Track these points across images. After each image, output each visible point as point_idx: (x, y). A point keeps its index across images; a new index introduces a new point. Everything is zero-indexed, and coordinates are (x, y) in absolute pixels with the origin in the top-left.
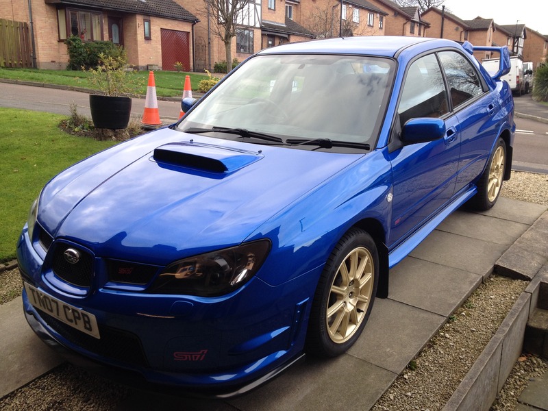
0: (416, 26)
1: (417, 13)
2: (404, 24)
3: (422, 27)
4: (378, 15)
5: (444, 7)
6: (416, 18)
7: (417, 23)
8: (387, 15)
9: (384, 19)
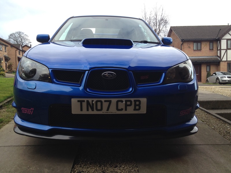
0: (21, 51)
1: (21, 46)
2: (16, 51)
3: (23, 52)
4: (4, 46)
5: (31, 45)
6: (21, 49)
7: (21, 50)
8: (8, 46)
9: (7, 48)
